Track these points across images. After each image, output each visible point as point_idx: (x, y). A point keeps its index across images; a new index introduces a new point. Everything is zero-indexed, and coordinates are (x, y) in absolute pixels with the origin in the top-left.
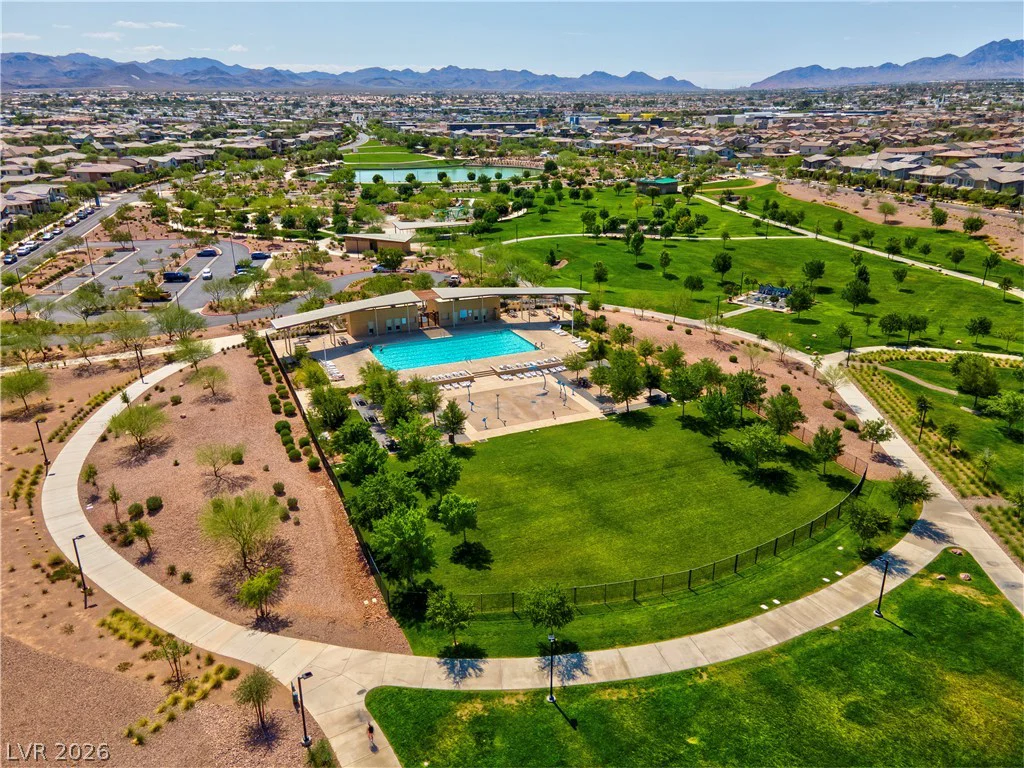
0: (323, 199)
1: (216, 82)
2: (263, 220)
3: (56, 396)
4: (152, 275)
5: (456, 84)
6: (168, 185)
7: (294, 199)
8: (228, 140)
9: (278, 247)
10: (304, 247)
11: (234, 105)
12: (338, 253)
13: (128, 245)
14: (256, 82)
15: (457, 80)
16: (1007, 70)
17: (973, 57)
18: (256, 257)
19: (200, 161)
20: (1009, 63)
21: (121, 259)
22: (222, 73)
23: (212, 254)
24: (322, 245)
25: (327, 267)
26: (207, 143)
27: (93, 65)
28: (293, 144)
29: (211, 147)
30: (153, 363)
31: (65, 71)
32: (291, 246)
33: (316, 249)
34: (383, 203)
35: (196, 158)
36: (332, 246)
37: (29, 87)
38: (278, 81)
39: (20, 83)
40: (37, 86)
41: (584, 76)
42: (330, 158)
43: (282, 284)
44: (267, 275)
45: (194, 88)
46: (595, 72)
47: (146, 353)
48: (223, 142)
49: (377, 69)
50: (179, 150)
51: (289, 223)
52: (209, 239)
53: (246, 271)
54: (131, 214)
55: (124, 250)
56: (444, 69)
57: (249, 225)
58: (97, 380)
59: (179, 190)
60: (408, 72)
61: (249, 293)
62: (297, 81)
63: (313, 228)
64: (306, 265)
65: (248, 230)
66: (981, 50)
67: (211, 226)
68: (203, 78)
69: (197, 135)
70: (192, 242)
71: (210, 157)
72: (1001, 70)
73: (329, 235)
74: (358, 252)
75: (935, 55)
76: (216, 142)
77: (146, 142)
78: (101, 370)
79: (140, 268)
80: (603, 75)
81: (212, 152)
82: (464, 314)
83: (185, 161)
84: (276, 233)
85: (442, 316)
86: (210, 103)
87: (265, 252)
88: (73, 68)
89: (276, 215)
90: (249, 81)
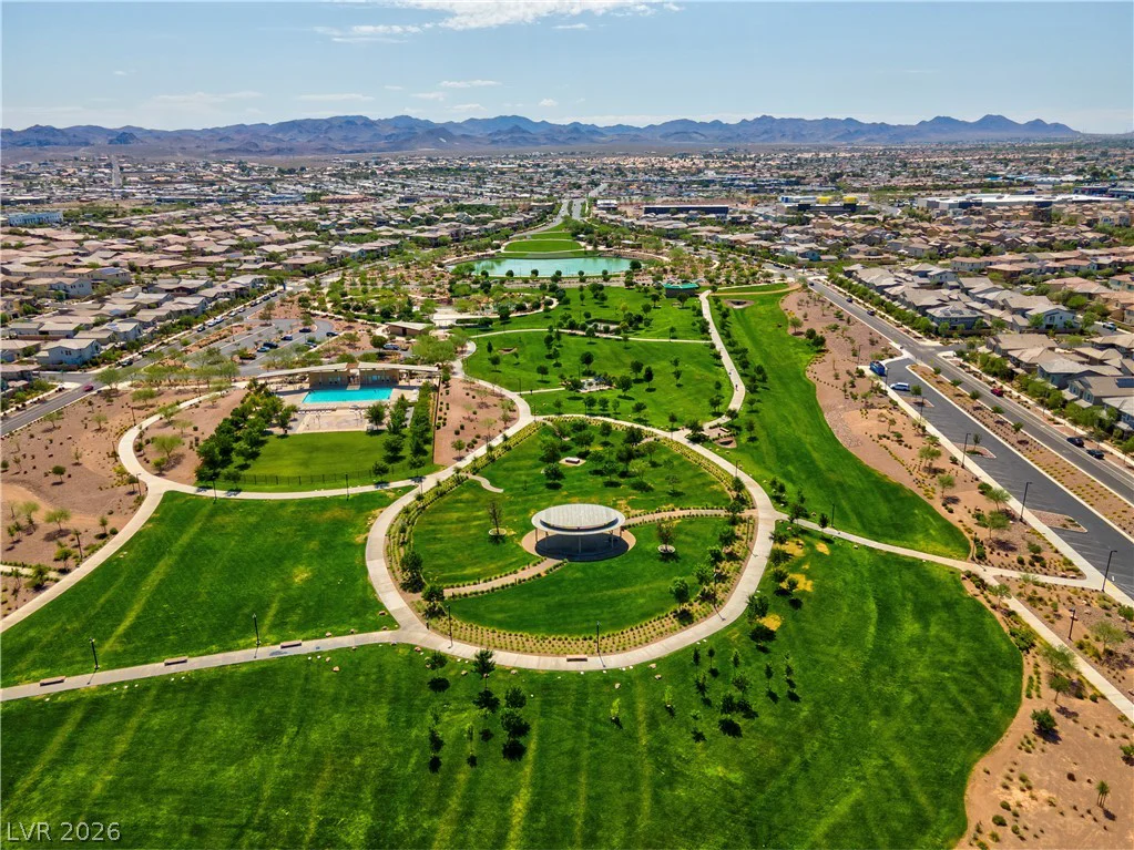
1: (515, 142)
5: (765, 136)
8: (429, 228)
9: (351, 328)
12: (385, 335)
13: (268, 322)
14: (552, 141)
15: (766, 132)
18: (328, 335)
19: (386, 250)
21: (257, 332)
22: (524, 132)
23: (308, 330)
24: (381, 328)
25: (358, 344)
26: (408, 232)
29: (404, 237)
31: (386, 135)
35: (380, 248)
36: (385, 330)
41: (923, 123)
48: (421, 231)
54: (292, 299)
55: (265, 325)
56: (757, 120)
60: (716, 124)
62: (596, 138)
68: (504, 138)
71: (396, 246)
76: (414, 230)
80: (948, 120)
81: (397, 242)
82: (375, 378)
83: (372, 250)
85: (363, 379)
88: (394, 132)
90: (547, 139)
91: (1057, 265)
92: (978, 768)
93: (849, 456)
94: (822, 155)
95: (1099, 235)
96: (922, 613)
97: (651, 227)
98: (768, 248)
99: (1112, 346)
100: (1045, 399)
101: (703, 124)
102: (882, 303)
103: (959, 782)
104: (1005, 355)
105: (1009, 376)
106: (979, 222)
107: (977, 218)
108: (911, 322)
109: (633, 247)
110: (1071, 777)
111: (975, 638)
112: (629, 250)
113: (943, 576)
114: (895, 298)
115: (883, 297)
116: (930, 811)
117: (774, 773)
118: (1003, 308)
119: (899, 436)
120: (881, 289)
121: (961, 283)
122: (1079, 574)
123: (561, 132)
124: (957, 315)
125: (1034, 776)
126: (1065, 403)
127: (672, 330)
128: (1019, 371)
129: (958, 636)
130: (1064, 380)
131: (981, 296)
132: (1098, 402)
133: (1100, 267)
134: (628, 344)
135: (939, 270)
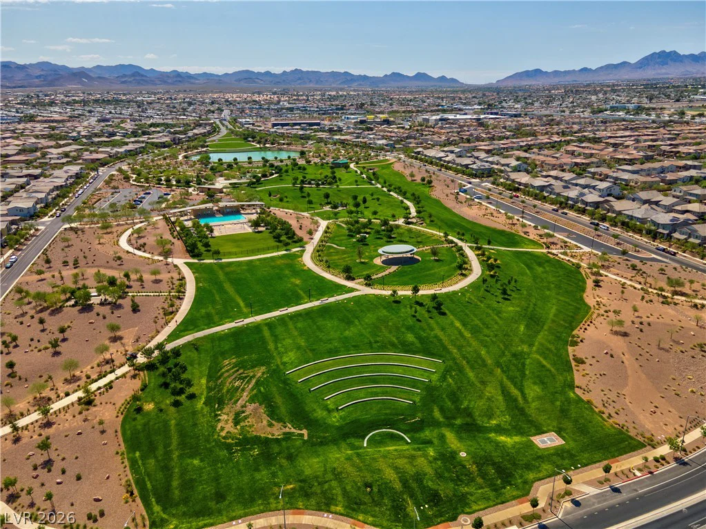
0: (194, 170)
1: (139, 83)
2: (168, 180)
3: (114, 230)
4: (130, 201)
5: (299, 81)
6: (125, 163)
7: (181, 170)
8: (151, 137)
9: (173, 191)
10: (183, 190)
11: (151, 103)
12: (196, 193)
13: (117, 190)
14: (165, 82)
15: (300, 79)
16: (664, 71)
17: (641, 63)
18: (165, 194)
19: (138, 150)
20: (665, 66)
21: (116, 195)
22: (142, 76)
23: (149, 193)
24: (190, 190)
25: (190, 197)
26: (141, 139)
27: (55, 71)
28: (184, 138)
29: (143, 142)
30: (137, 223)
31: (37, 75)
32: (179, 190)
33: (188, 192)
34: (219, 172)
35: (136, 149)
36: (194, 190)
37: (15, 87)
38: (180, 81)
39: (8, 85)
40: (19, 87)
41: (386, 76)
42: (203, 146)
43: (174, 202)
44: (169, 200)
45: (123, 87)
46: (393, 73)
47: (135, 221)
48: (149, 138)
49: (247, 71)
50: (127, 144)
51: (178, 181)
52: (148, 188)
53: (162, 199)
54: (114, 178)
55: (116, 192)
56: (292, 71)
57: (163, 182)
58: (122, 227)
59: (131, 166)
60: (268, 73)
61: (163, 206)
62: (193, 81)
63: (188, 184)
64: (183, 197)
65: (162, 184)
66: (646, 58)
67: (148, 183)
68: (130, 80)
69: (134, 134)
70: (141, 189)
71: (142, 147)
72: (659, 71)
73: (193, 186)
74: (202, 192)
75: (615, 63)
76: (144, 138)
77: (107, 137)
78: (123, 225)
79: (124, 198)
80: (399, 74)
81: (144, 145)
82: (228, 210)
83: (131, 150)
84: (173, 185)
85: (221, 211)
86: (137, 102)
87: (169, 192)
88: (42, 73)
89: (173, 177)
90: (160, 81)
91: (505, 146)
92: (585, 295)
93: (475, 223)
94: (341, 93)
95: (512, 133)
96: (540, 264)
97: (290, 133)
98: (365, 143)
99: (549, 176)
100: (536, 197)
101: (259, 73)
102: (442, 166)
103: (582, 299)
104: (513, 181)
105: (517, 190)
106: (456, 128)
107: (454, 126)
108: (463, 173)
109: (288, 144)
110: (610, 293)
111: (562, 268)
112: (285, 146)
113: (540, 254)
114: (449, 162)
115: (442, 162)
116: (578, 306)
117: (527, 307)
118: (497, 164)
119: (492, 214)
120: (440, 159)
121: (473, 155)
122: (581, 249)
123: (168, 77)
124: (483, 167)
125: (600, 295)
126: (545, 197)
127: (356, 181)
128: (521, 187)
129: (556, 268)
130: (542, 188)
131: (485, 159)
132: (558, 194)
133: (522, 146)
134: (339, 189)
135: (458, 150)
